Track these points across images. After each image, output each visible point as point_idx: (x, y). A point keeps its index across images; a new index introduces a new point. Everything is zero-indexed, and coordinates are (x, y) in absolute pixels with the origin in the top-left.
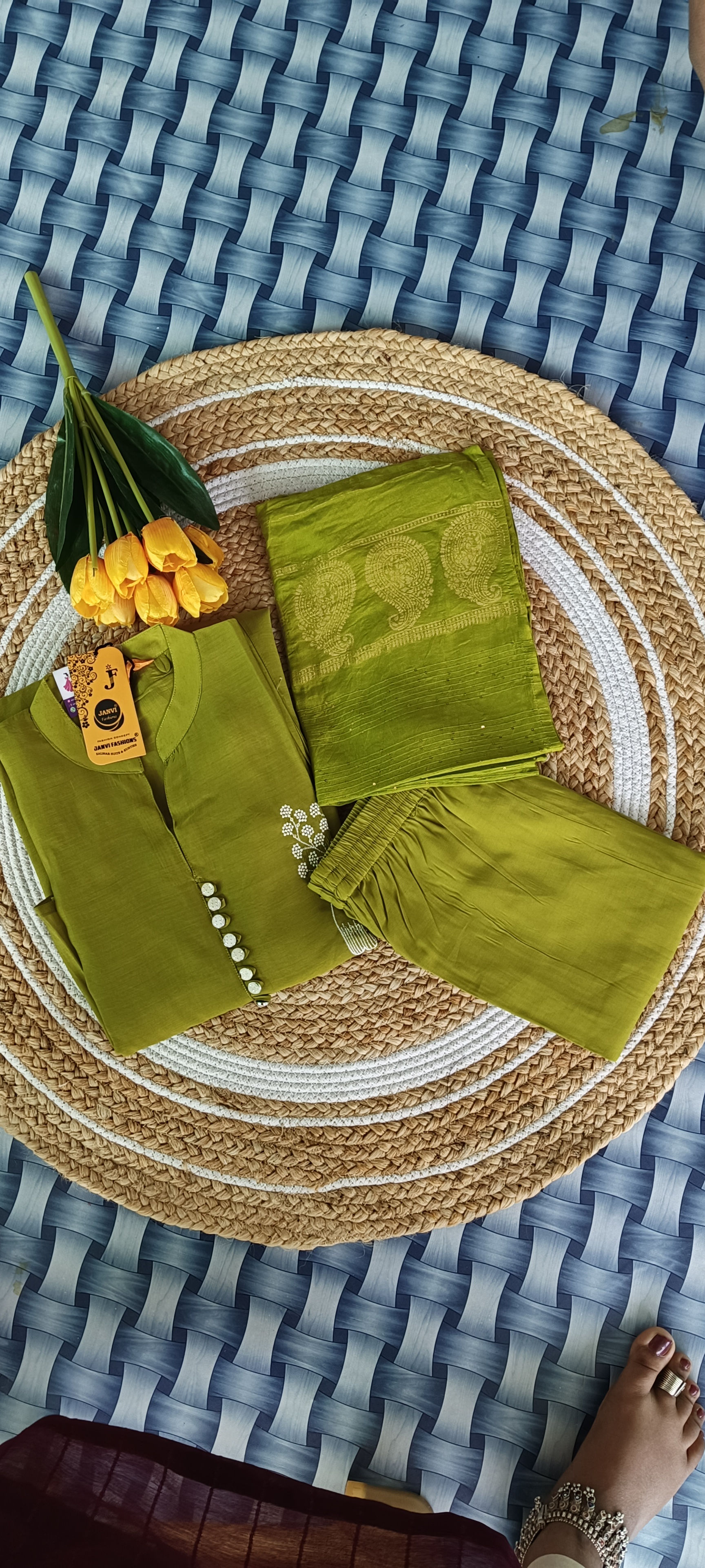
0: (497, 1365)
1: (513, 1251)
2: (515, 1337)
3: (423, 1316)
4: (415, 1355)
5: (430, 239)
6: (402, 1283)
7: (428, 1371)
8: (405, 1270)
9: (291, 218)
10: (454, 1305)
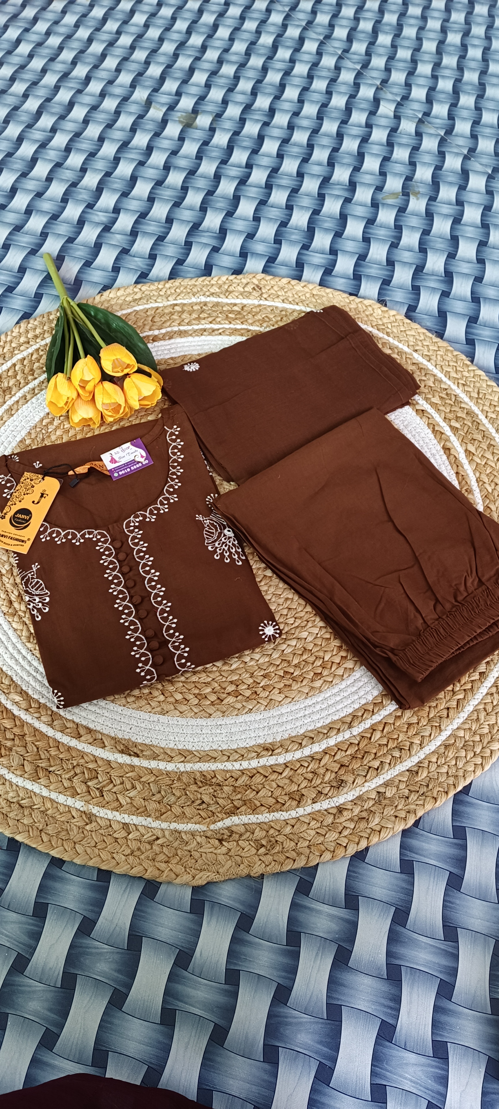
0: (392, 1004)
1: (396, 885)
2: (406, 973)
3: (314, 954)
4: (308, 996)
5: (283, 241)
6: (291, 920)
7: (323, 1013)
8: (294, 906)
9: (197, 231)
10: (344, 941)
